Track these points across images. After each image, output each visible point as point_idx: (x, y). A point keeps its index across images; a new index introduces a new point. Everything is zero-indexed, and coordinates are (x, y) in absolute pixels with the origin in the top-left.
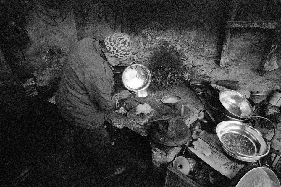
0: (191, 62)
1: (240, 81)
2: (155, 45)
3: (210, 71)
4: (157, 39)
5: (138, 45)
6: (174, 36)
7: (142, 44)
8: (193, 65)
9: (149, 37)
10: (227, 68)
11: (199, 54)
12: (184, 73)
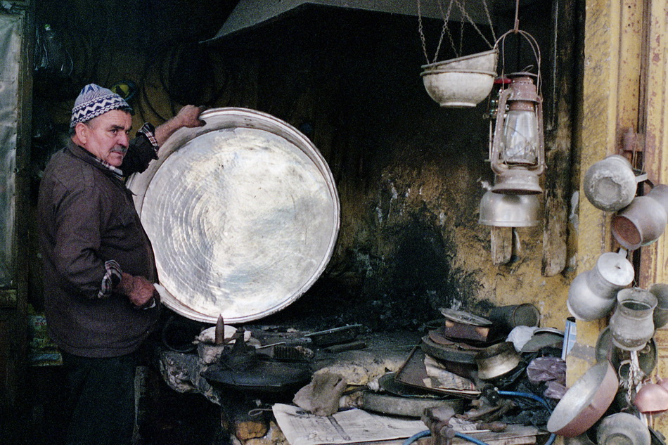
0: (462, 262)
1: (542, 310)
2: (403, 215)
3: (494, 287)
4: (407, 195)
5: (373, 220)
6: (436, 185)
7: (380, 215)
8: (466, 272)
9: (393, 190)
10: (520, 272)
11: (474, 233)
12: (452, 302)
